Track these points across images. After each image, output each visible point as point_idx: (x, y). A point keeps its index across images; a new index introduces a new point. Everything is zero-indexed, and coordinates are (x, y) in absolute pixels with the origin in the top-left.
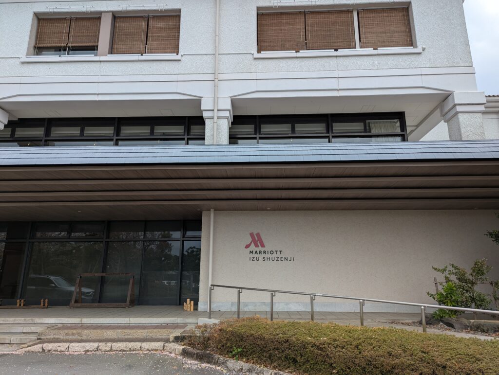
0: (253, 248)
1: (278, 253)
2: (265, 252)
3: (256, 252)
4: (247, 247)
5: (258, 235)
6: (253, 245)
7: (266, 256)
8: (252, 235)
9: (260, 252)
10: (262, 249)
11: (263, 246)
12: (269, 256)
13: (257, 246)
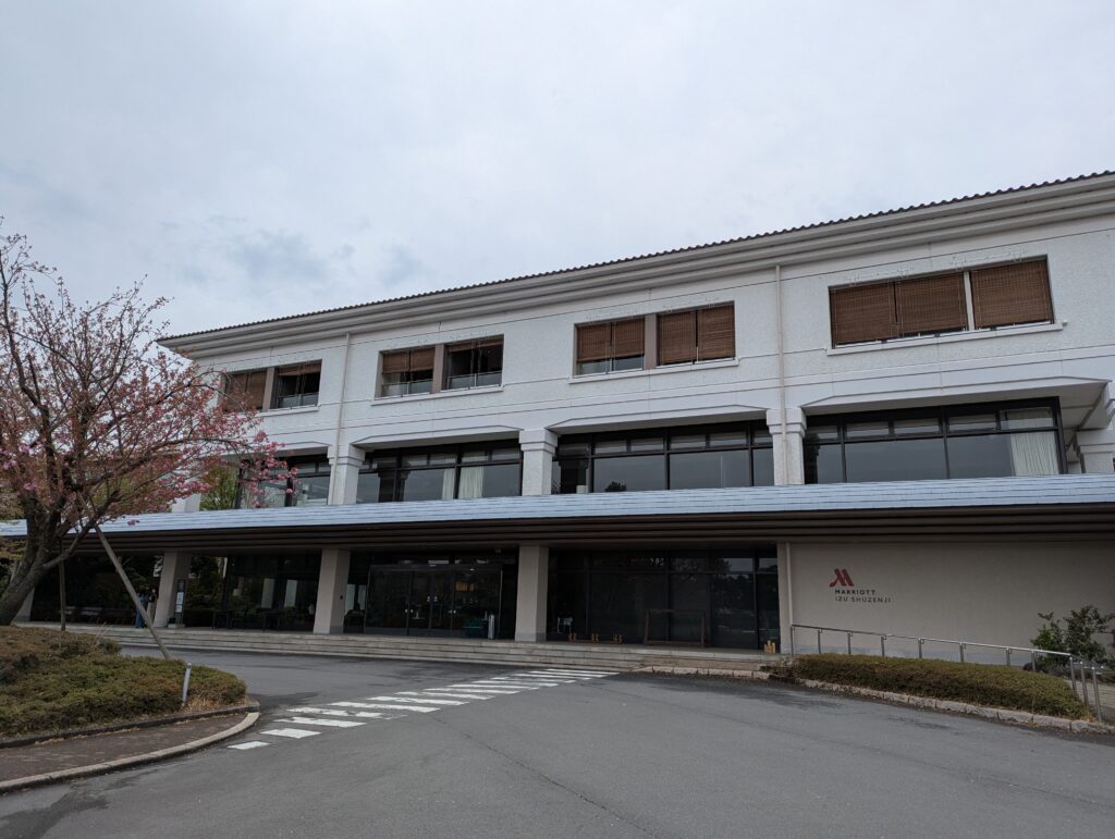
0: (839, 586)
1: (871, 593)
2: (854, 592)
3: (843, 592)
4: (832, 585)
5: (844, 571)
6: (839, 582)
7: (856, 596)
8: (837, 571)
9: (848, 592)
10: (851, 588)
11: (851, 584)
12: (860, 596)
13: (844, 584)
